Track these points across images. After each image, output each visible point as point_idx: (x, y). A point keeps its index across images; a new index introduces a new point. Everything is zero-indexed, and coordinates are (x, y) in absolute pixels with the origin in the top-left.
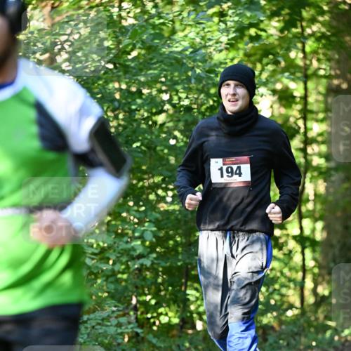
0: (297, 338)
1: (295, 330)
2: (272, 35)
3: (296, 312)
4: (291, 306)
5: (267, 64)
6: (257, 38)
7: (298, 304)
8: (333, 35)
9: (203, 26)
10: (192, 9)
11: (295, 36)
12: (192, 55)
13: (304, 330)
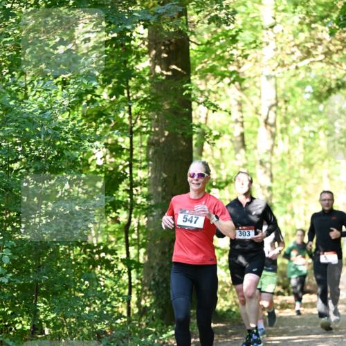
0: (124, 340)
1: (124, 334)
2: (104, 100)
3: (123, 320)
4: (120, 316)
5: (101, 123)
6: (93, 101)
7: (125, 314)
8: (153, 100)
9: (50, 92)
10: (41, 78)
11: (123, 101)
12: (41, 115)
13: (130, 334)
